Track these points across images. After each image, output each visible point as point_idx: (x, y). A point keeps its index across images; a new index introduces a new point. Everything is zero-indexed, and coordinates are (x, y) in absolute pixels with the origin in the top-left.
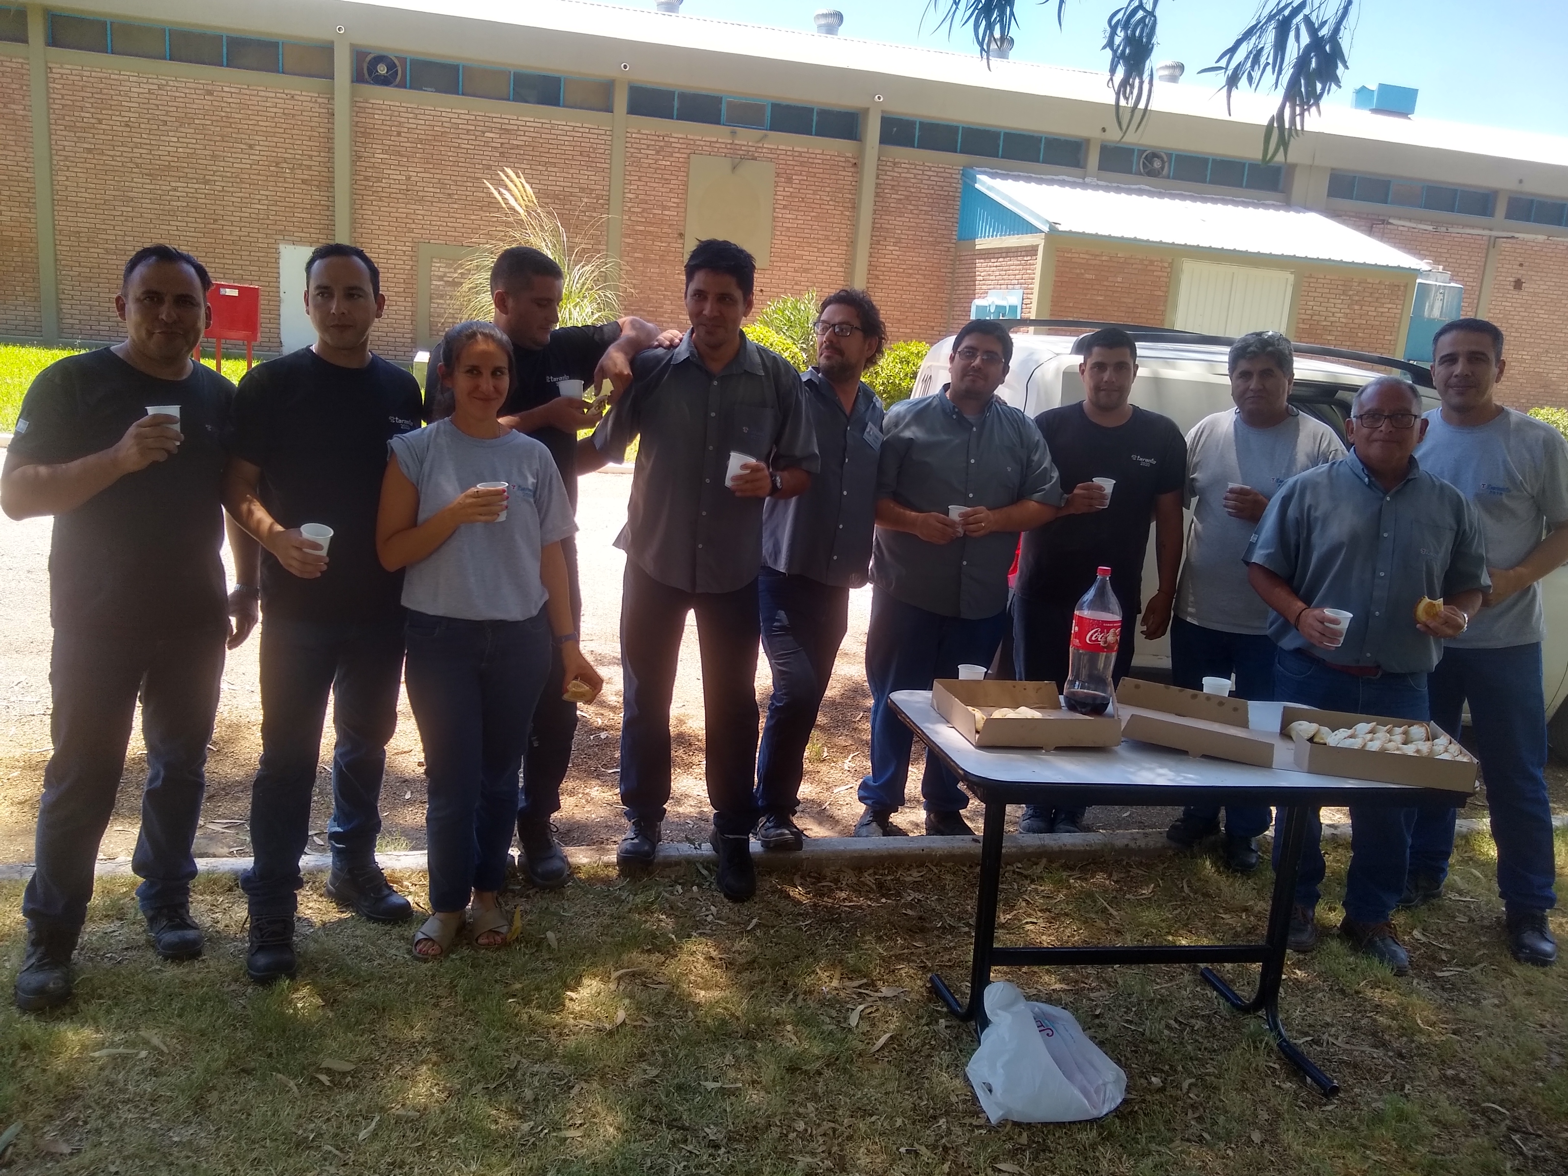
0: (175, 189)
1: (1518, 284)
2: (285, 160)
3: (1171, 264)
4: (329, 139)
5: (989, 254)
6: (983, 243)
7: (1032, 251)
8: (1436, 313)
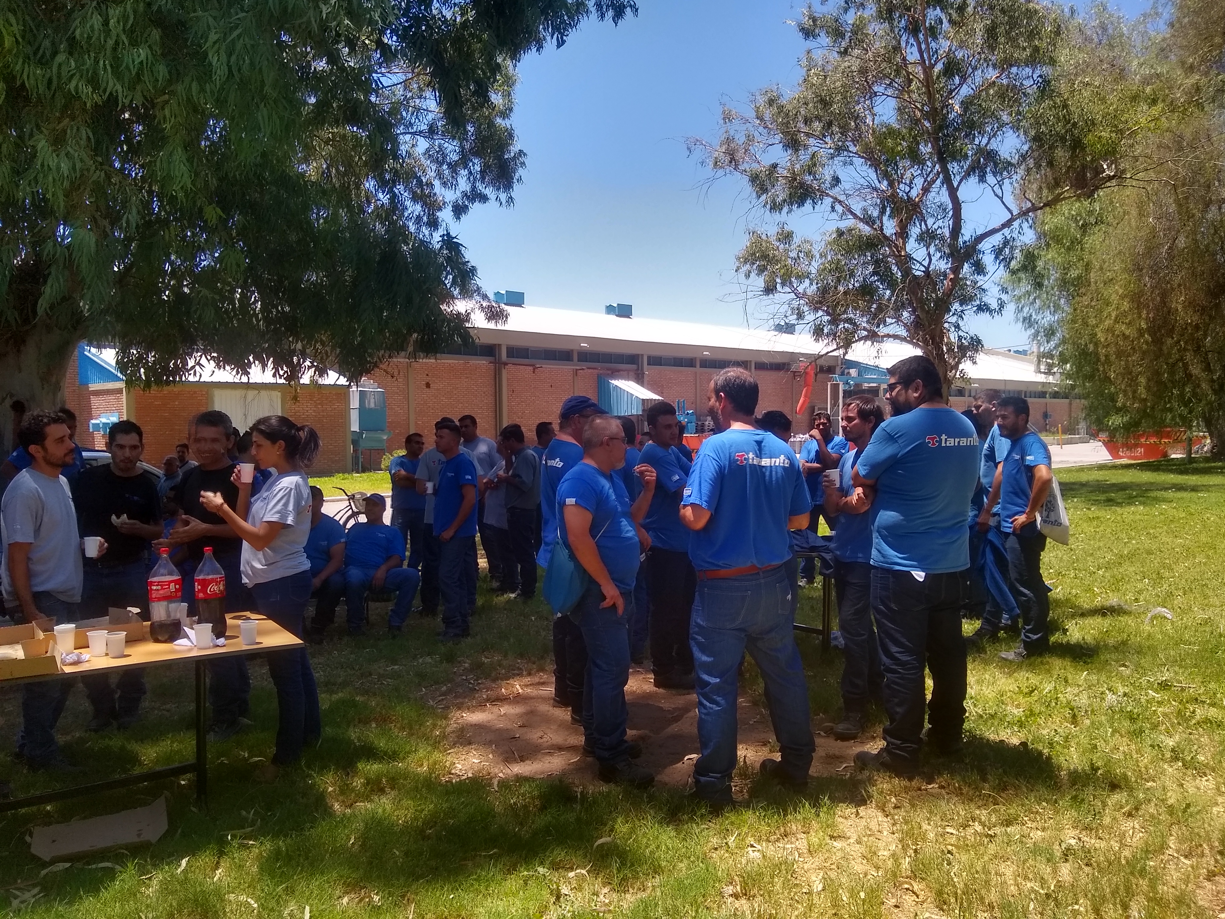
1: (428, 385)
3: (207, 393)
5: (98, 393)
6: (94, 387)
7: (120, 391)
8: (372, 405)
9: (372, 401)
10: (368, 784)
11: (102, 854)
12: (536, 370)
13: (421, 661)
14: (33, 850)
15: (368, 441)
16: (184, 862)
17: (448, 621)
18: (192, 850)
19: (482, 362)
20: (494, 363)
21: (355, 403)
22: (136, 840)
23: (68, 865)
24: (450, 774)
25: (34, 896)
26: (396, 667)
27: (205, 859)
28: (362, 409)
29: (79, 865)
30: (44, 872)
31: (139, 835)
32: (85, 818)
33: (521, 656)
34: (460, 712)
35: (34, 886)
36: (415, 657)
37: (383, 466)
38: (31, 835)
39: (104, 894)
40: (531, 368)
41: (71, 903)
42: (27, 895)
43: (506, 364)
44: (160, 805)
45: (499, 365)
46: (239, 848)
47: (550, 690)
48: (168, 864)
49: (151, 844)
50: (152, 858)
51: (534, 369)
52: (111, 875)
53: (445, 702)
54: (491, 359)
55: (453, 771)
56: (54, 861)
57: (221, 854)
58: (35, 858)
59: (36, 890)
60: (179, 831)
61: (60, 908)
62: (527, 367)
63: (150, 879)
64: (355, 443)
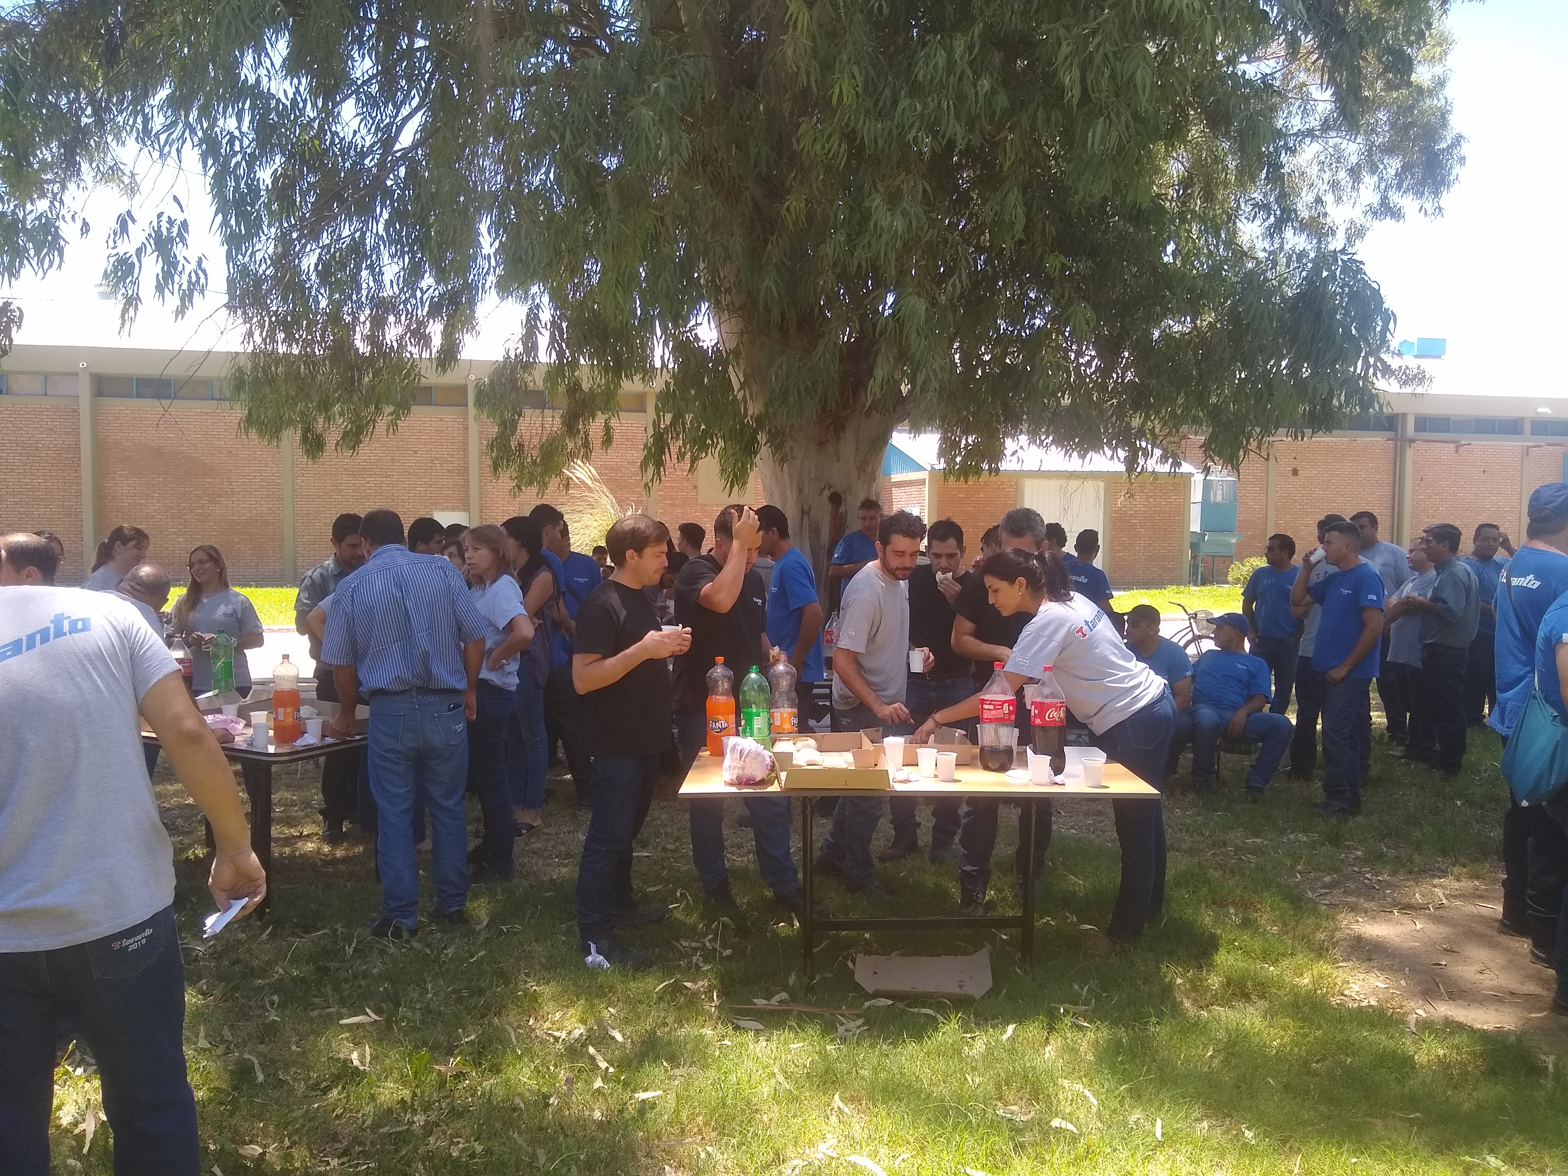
0: (368, 482)
1: (1295, 472)
2: (437, 459)
4: (465, 443)
8: (1219, 499)
9: (1219, 493)
10: (1229, 984)
11: (923, 999)
12: (1461, 449)
13: (1292, 837)
14: (858, 978)
15: (1211, 544)
16: (1011, 1028)
17: (1330, 789)
18: (1020, 1018)
19: (1376, 440)
20: (1395, 440)
21: (1197, 495)
22: (957, 991)
23: (890, 1002)
24: (1342, 995)
25: (858, 1027)
26: (1259, 840)
27: (1034, 1030)
28: (1206, 503)
29: (900, 1005)
30: (867, 1004)
31: (961, 987)
32: (904, 955)
33: (1444, 853)
34: (1353, 914)
35: (859, 1016)
36: (1283, 832)
37: (1230, 579)
38: (854, 962)
39: (929, 1044)
40: (1453, 446)
41: (894, 1044)
42: (852, 1025)
43: (1412, 441)
44: (983, 957)
45: (1401, 443)
46: (1071, 1027)
47: (1495, 909)
48: (993, 1027)
49: (975, 1000)
50: (975, 1015)
51: (1457, 447)
52: (932, 1024)
53: (1330, 898)
54: (1391, 434)
55: (1346, 992)
56: (877, 995)
57: (1051, 1029)
58: (858, 988)
59: (860, 1022)
60: (1004, 991)
61: (884, 1047)
62: (1446, 445)
63: (973, 1038)
64: (1194, 546)
